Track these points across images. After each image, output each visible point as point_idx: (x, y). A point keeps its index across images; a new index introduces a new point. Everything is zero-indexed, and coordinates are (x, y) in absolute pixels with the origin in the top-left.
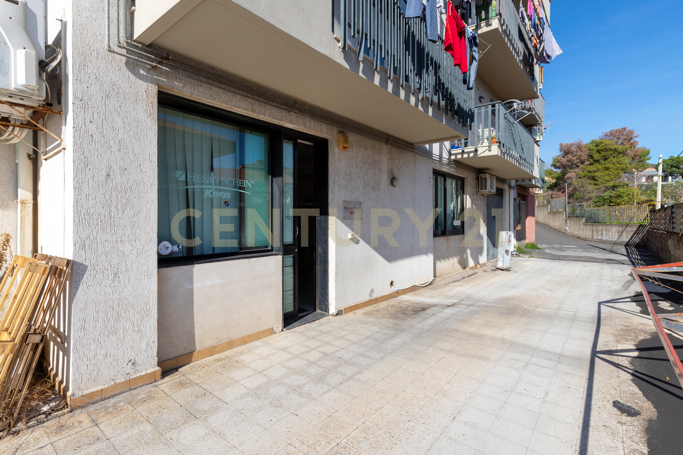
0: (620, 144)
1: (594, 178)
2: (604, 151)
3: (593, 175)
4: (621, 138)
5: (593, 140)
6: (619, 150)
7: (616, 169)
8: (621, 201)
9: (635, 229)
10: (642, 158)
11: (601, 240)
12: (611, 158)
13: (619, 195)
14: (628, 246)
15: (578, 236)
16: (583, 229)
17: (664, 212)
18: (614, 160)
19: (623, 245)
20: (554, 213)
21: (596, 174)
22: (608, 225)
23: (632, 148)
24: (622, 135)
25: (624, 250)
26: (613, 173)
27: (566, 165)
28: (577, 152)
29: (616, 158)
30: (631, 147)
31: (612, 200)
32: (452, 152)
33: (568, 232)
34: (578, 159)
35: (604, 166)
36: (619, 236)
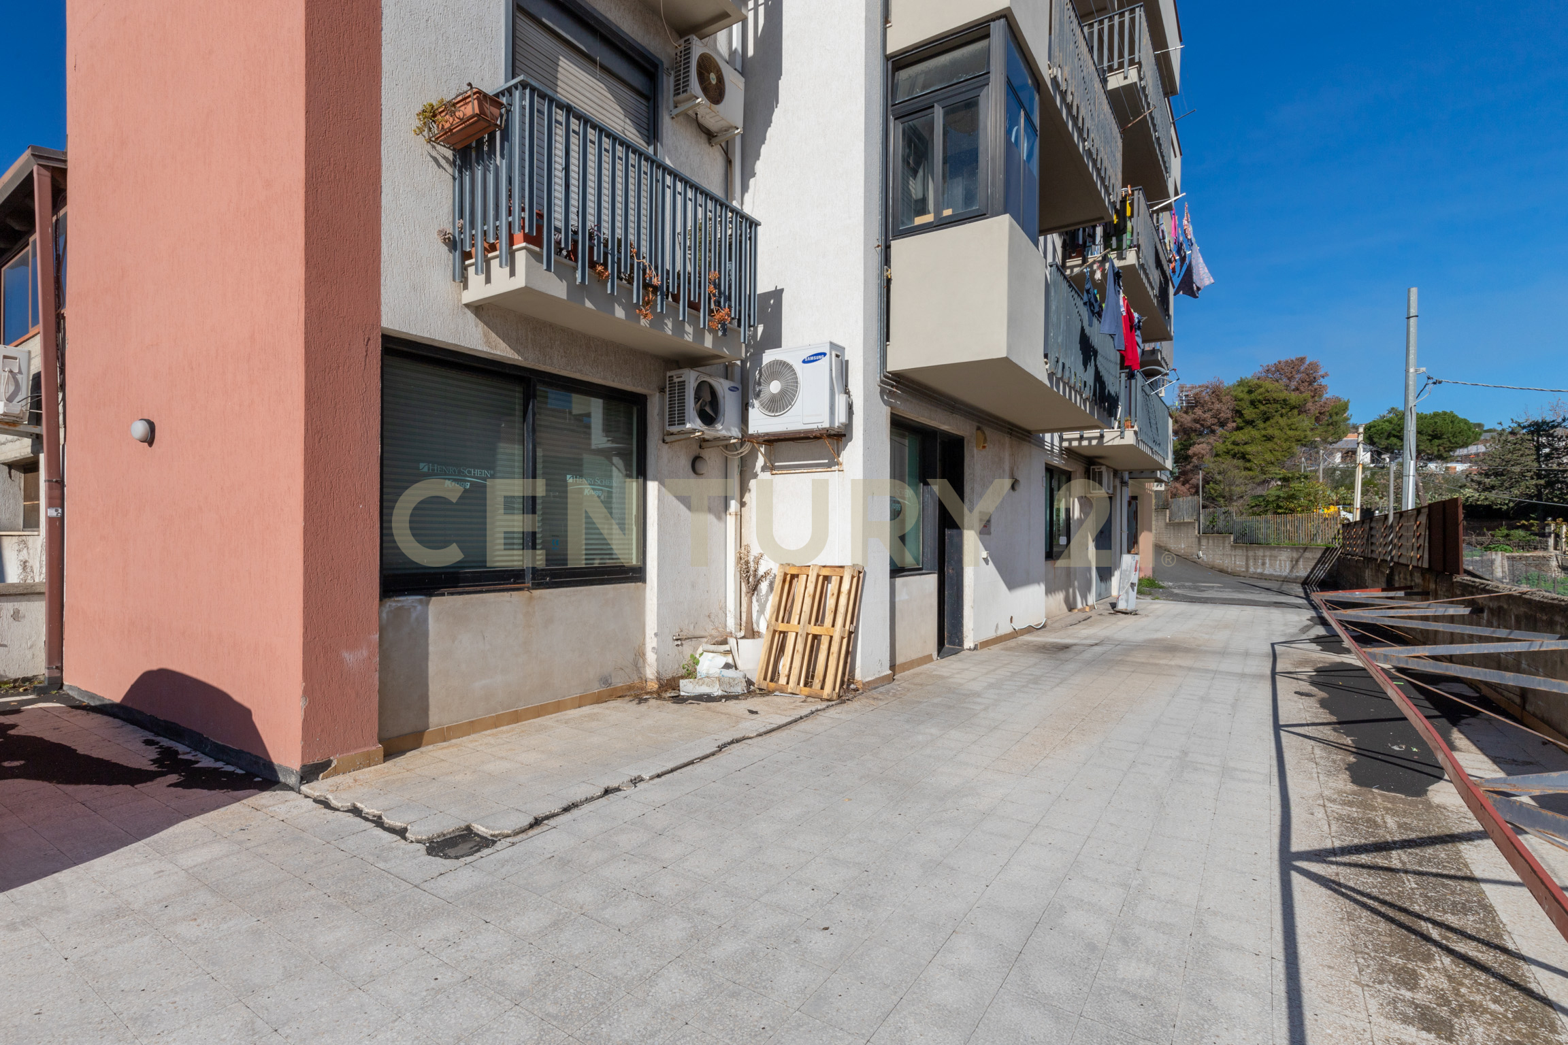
0: (1294, 390)
1: (1244, 457)
2: (1264, 402)
3: (1242, 450)
4: (1295, 378)
5: (1241, 378)
6: (1291, 401)
7: (1286, 440)
8: (1297, 505)
9: (1318, 555)
10: (1335, 418)
11: (1261, 574)
12: (1277, 418)
13: (1293, 494)
14: (1307, 585)
15: (1221, 567)
16: (1230, 555)
17: (1362, 527)
18: (1283, 421)
19: (1298, 583)
20: (1176, 526)
21: (1249, 448)
22: (1274, 548)
23: (1316, 398)
24: (1298, 372)
25: (1301, 590)
26: (1281, 447)
27: (1191, 428)
28: (1213, 403)
29: (1285, 418)
30: (1313, 397)
31: (1281, 504)
32: (1065, 437)
33: (1203, 560)
34: (1213, 417)
35: (1263, 432)
36: (1293, 567)
